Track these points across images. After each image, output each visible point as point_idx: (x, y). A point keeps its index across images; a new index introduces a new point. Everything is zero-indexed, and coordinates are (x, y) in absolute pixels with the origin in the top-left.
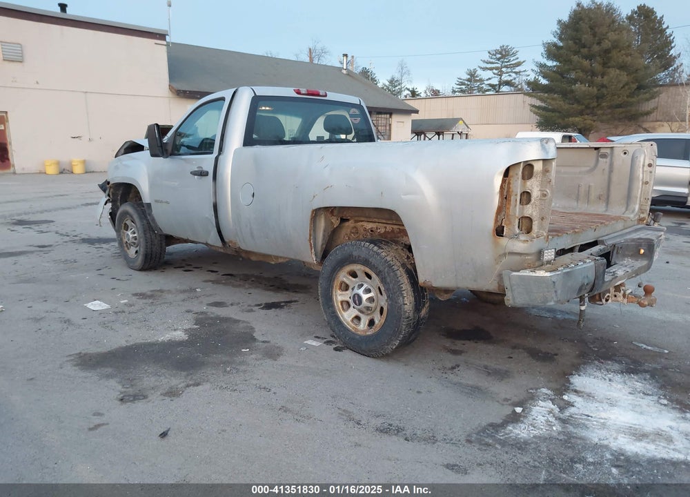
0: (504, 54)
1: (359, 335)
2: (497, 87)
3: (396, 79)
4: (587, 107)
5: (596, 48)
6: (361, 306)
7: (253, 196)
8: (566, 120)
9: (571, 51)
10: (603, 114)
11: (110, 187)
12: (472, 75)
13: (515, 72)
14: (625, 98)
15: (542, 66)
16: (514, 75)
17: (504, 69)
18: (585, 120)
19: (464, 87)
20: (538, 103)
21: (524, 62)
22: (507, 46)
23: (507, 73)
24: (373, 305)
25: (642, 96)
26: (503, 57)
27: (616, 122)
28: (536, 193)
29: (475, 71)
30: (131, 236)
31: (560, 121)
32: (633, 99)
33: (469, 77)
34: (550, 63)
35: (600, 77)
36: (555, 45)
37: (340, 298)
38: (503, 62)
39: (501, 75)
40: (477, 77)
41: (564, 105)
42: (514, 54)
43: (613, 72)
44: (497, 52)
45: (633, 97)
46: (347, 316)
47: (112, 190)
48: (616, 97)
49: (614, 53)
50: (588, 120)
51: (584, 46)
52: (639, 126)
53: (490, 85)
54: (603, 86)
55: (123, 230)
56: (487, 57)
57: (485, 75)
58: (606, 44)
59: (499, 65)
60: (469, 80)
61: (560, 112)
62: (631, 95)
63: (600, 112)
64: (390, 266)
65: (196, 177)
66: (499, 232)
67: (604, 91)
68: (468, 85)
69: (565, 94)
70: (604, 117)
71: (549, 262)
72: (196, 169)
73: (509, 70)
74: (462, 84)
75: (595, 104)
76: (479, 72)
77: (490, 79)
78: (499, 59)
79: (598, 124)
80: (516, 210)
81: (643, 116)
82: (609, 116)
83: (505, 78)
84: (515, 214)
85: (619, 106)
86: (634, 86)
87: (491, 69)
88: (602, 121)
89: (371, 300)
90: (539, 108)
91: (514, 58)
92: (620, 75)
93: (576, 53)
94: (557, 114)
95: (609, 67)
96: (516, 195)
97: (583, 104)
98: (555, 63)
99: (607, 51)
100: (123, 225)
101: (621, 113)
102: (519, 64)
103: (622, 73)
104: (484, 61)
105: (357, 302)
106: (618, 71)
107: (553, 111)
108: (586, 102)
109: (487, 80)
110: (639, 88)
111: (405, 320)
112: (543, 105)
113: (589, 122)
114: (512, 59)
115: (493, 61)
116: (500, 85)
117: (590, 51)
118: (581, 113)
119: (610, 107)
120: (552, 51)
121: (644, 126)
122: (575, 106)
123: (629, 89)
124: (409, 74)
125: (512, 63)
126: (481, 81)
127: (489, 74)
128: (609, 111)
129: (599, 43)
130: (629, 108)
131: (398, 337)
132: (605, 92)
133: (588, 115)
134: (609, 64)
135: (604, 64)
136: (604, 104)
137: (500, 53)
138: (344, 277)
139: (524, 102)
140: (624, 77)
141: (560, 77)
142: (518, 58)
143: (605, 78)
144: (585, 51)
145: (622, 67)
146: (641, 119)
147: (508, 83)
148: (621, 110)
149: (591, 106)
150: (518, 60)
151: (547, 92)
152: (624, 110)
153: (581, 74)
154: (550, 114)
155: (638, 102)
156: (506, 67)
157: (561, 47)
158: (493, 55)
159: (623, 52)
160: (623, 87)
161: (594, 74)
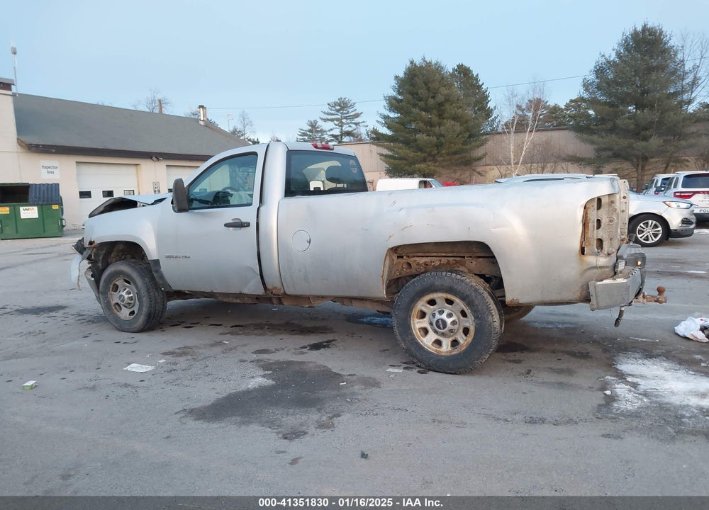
0: (342, 107)
1: (443, 356)
2: (339, 138)
3: (238, 130)
4: (430, 155)
5: (431, 101)
6: (446, 329)
7: (310, 242)
8: (413, 166)
9: (410, 104)
10: (443, 161)
11: (94, 248)
12: (313, 126)
13: (355, 123)
14: (460, 145)
15: (386, 117)
16: (354, 126)
17: (344, 121)
18: (429, 166)
19: (306, 138)
20: (385, 152)
21: (362, 113)
22: (345, 99)
23: (347, 124)
24: (456, 327)
25: (473, 144)
26: (342, 108)
27: (454, 168)
28: (604, 221)
29: (316, 122)
30: (126, 296)
31: (407, 168)
32: (468, 147)
33: (310, 128)
34: (392, 115)
35: (437, 127)
36: (395, 98)
37: (418, 326)
38: (342, 114)
39: (342, 126)
40: (318, 128)
41: (410, 153)
42: (352, 106)
43: (449, 123)
44: (336, 104)
45: (467, 145)
46: (428, 341)
47: (94, 250)
48: (453, 145)
49: (447, 106)
50: (431, 166)
51: (420, 100)
52: (474, 170)
53: (333, 136)
54: (441, 135)
55: (111, 292)
56: (327, 109)
57: (326, 126)
58: (440, 98)
59: (339, 117)
60: (310, 131)
61: (405, 159)
62: (465, 143)
63: (440, 159)
64: (476, 290)
65: (231, 228)
66: (582, 251)
67: (442, 139)
68: (310, 136)
69: (407, 143)
70: (445, 163)
71: (621, 272)
72: (231, 221)
73: (349, 121)
74: (304, 134)
75: (436, 152)
76: (320, 123)
77: (332, 130)
78: (338, 111)
79: (440, 170)
80: (595, 234)
81: (476, 161)
82: (449, 162)
83: (346, 128)
84: (593, 236)
85: (455, 153)
86: (467, 135)
87: (332, 120)
88: (443, 167)
89: (454, 323)
90: (386, 156)
91: (352, 110)
92: (454, 125)
93: (415, 105)
94: (405, 162)
95: (444, 119)
96: (593, 222)
97: (425, 152)
98: (396, 115)
99: (441, 104)
100: (111, 286)
101: (458, 160)
102: (357, 116)
103: (456, 123)
104: (325, 113)
105: (441, 326)
106: (452, 122)
107: (401, 159)
108: (428, 150)
109: (329, 131)
110: (470, 136)
111: (495, 335)
112: (390, 153)
113: (433, 168)
114: (350, 110)
115: (333, 112)
116: (341, 136)
117: (426, 104)
118: (424, 160)
119: (448, 154)
120: (394, 104)
121: (478, 170)
122: (419, 153)
123: (463, 137)
124: (252, 125)
125: (352, 114)
126: (322, 131)
127: (330, 125)
128: (448, 157)
129: (433, 97)
130: (464, 154)
131: (489, 351)
132: (444, 141)
133: (430, 161)
134: (444, 116)
135: (440, 116)
136: (444, 151)
137: (339, 105)
138: (423, 305)
139: (371, 151)
140: (458, 128)
141: (403, 127)
142: (356, 110)
143: (442, 128)
144: (422, 104)
145: (455, 118)
146: (474, 163)
147: (349, 134)
148: (458, 156)
149: (433, 153)
150: (356, 112)
151: (392, 142)
152: (460, 156)
153: (421, 125)
154: (397, 162)
155: (471, 149)
156: (346, 118)
157: (401, 100)
158: (333, 106)
159: (454, 105)
160: (458, 135)
161: (431, 124)
